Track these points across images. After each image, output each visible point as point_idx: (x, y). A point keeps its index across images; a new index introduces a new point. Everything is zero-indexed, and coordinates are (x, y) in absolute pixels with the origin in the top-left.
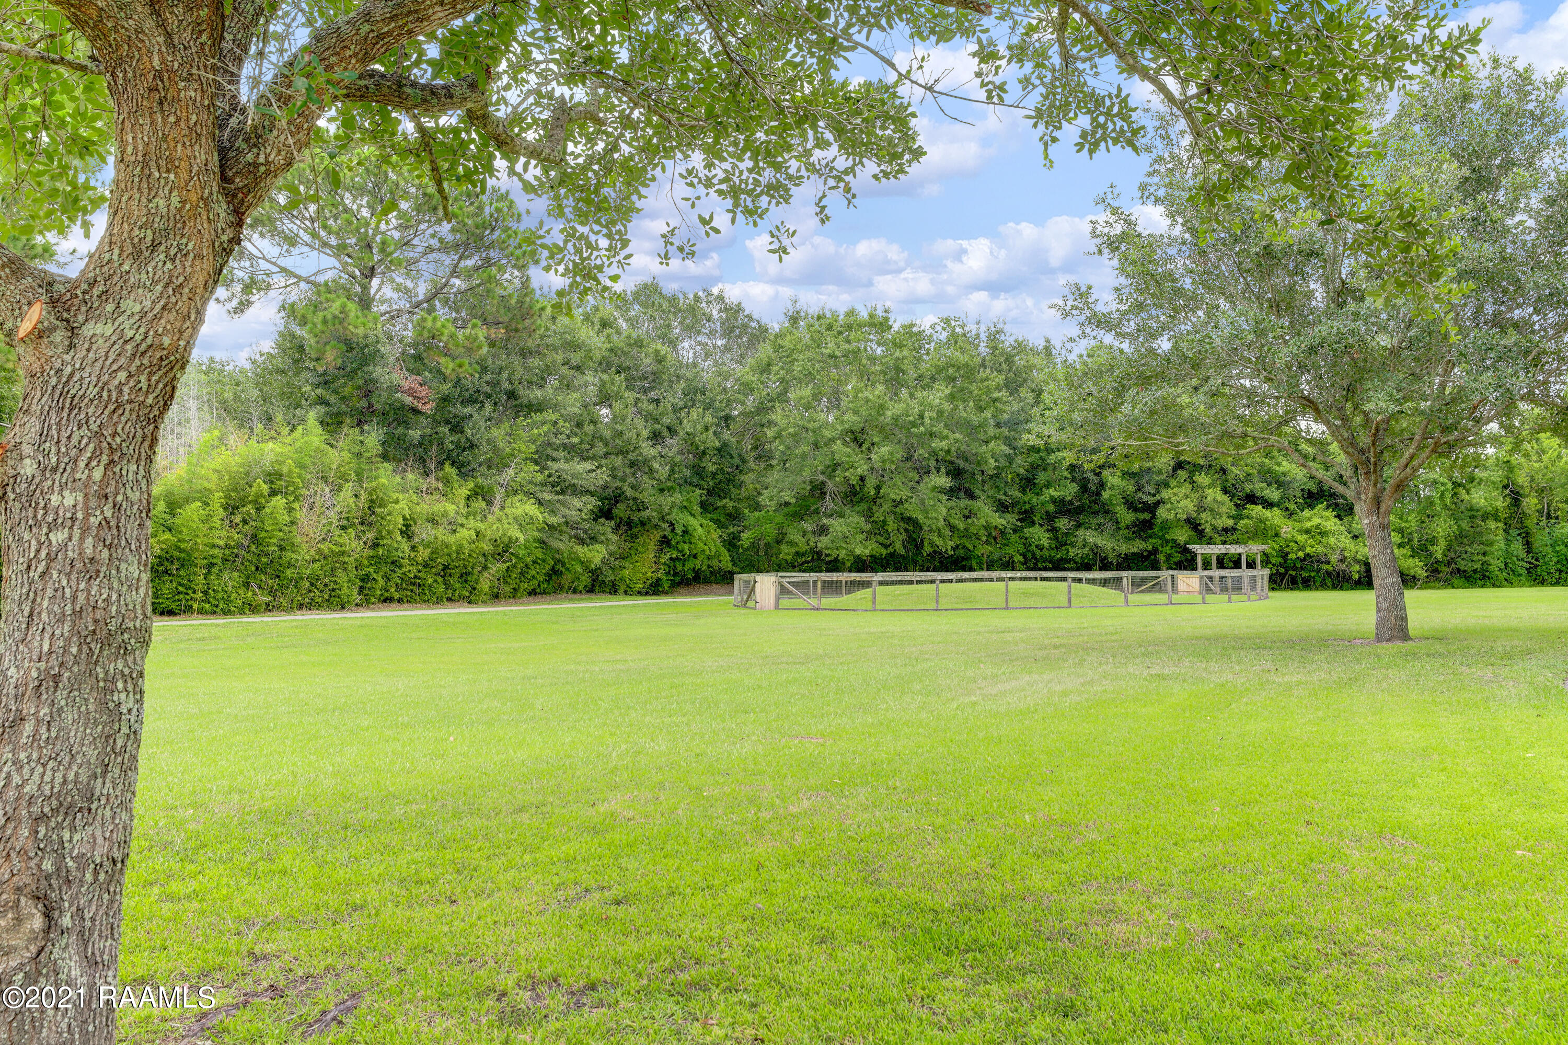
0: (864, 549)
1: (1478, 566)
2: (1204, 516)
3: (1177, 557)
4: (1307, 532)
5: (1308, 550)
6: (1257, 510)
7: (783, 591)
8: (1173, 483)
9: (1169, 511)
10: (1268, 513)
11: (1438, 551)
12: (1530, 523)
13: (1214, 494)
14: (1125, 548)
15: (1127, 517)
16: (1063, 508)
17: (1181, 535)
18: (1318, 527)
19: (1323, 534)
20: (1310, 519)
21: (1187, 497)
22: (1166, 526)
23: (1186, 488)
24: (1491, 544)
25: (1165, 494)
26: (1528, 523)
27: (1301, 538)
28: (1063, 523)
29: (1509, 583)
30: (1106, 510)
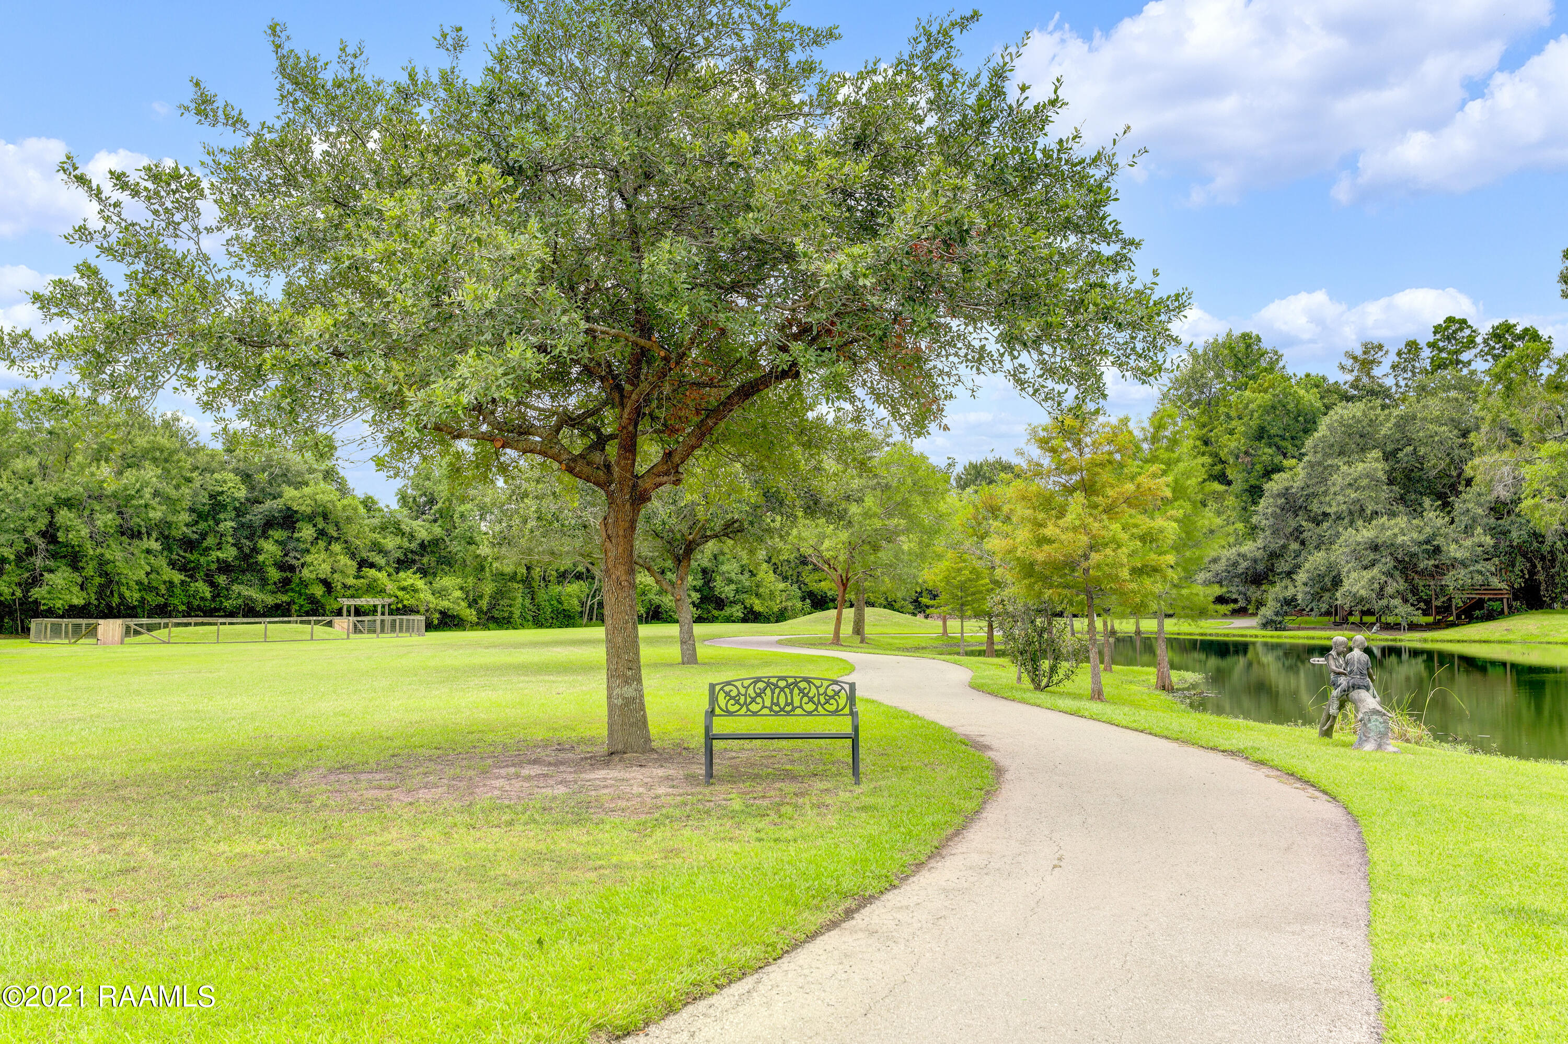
0: (78, 600)
1: (506, 615)
2: (335, 575)
3: (308, 607)
4: (404, 589)
5: (405, 602)
6: (372, 572)
7: (128, 631)
8: (313, 550)
9: (311, 572)
10: (379, 575)
11: (484, 604)
12: (535, 584)
13: (344, 561)
14: (270, 600)
15: (274, 574)
16: (225, 567)
17: (318, 591)
18: (412, 585)
19: (416, 591)
20: (405, 580)
21: (324, 561)
22: (304, 584)
23: (323, 555)
24: (514, 600)
25: (309, 558)
26: (534, 584)
27: (400, 594)
28: (222, 580)
29: (523, 626)
30: (258, 570)
